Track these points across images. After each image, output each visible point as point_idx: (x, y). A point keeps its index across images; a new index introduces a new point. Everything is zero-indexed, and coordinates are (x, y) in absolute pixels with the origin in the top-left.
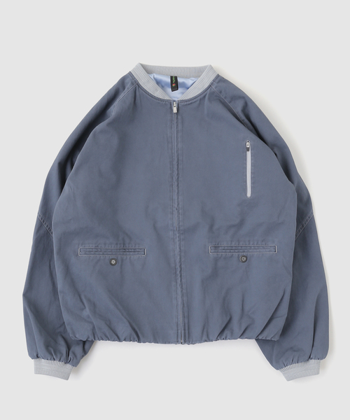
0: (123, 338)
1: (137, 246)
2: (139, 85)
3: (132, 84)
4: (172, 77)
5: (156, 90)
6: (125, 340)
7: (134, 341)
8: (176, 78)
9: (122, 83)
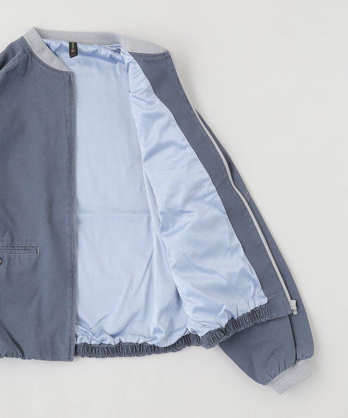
0: (4, 353)
1: (28, 243)
2: (32, 53)
3: (25, 52)
4: (70, 44)
5: (53, 60)
6: (6, 356)
7: (17, 357)
8: (75, 44)
9: (11, 49)
